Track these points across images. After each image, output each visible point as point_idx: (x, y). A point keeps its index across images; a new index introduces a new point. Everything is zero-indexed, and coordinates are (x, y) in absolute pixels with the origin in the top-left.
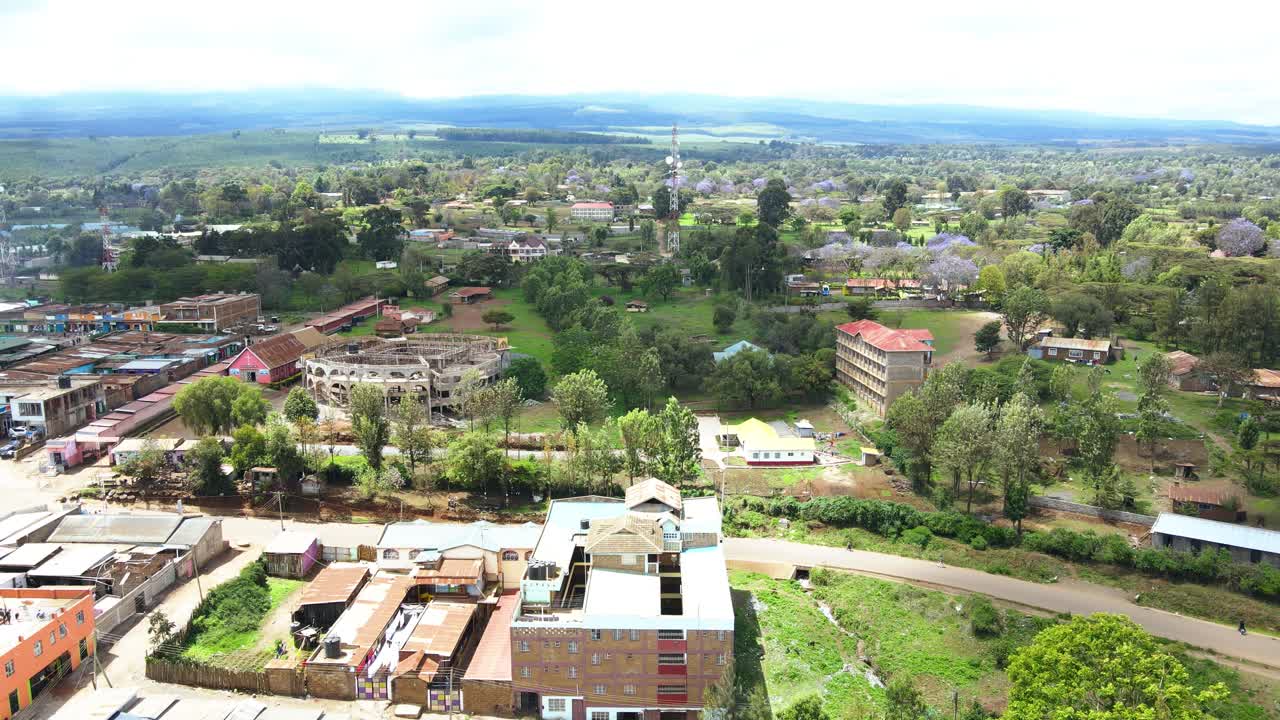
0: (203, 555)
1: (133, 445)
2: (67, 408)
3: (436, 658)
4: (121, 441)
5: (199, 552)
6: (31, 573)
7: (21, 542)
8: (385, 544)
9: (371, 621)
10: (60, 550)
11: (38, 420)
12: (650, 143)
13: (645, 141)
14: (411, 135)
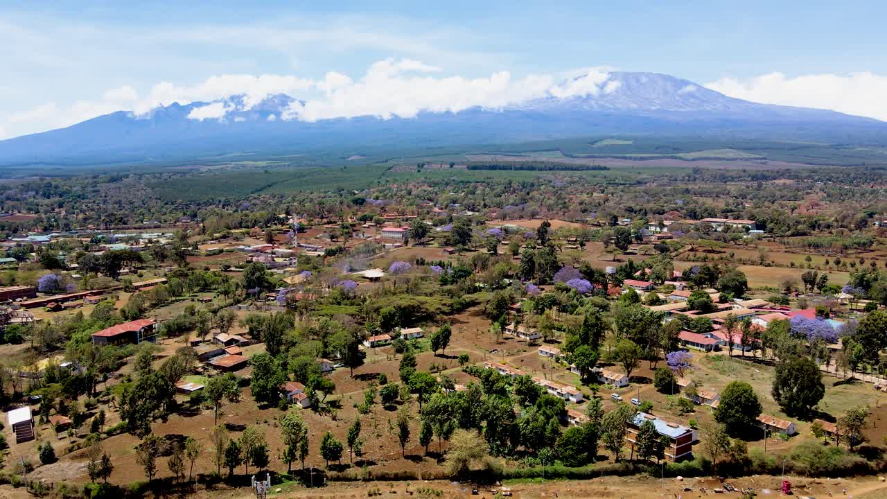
12: (609, 169)
13: (605, 168)
14: (452, 165)
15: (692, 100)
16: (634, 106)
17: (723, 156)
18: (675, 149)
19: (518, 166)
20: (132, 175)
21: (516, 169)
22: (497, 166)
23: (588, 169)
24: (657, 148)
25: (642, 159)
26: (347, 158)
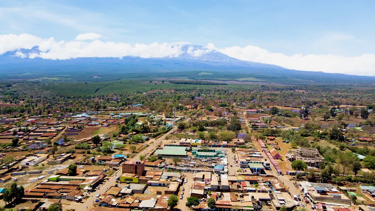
14: (163, 82)
26: (92, 77)
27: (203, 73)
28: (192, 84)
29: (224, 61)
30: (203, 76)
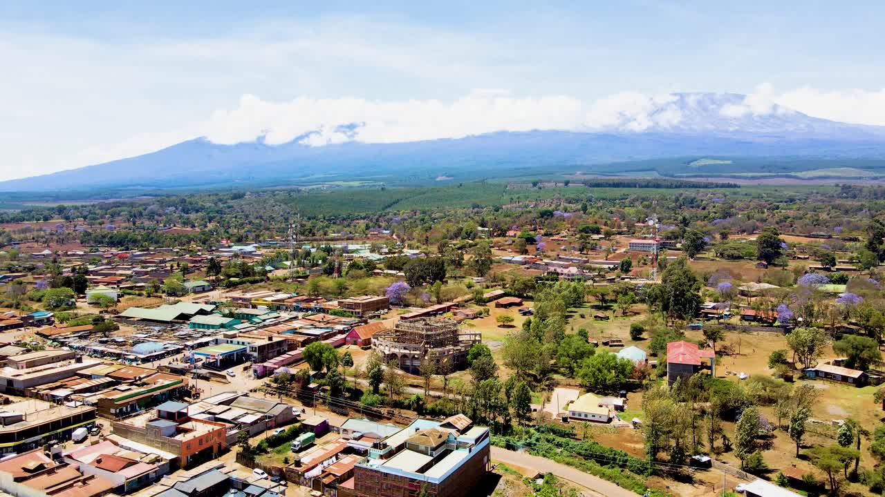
0: (280, 420)
1: (281, 370)
2: (268, 350)
3: (334, 475)
4: (279, 368)
5: (279, 418)
6: (216, 416)
7: (220, 404)
8: (344, 427)
9: (321, 457)
10: (230, 409)
11: (255, 354)
12: (739, 187)
13: (735, 186)
14: (567, 183)
15: (772, 121)
16: (710, 127)
17: (844, 175)
18: (785, 168)
19: (644, 184)
20: (249, 193)
21: (641, 187)
22: (621, 183)
23: (717, 186)
24: (763, 167)
25: (753, 178)
26: (435, 178)
27: (703, 162)
28: (635, 187)
29: (790, 128)
30: (700, 168)
